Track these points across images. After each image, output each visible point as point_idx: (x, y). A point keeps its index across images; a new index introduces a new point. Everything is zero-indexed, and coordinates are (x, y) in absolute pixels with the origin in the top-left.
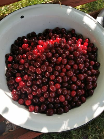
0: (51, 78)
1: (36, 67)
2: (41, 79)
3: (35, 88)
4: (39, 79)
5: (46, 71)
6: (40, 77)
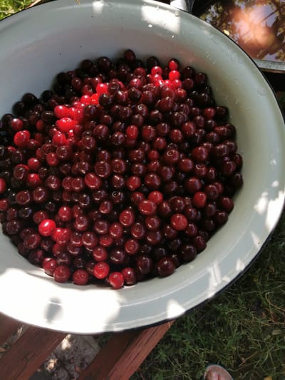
0: (131, 186)
1: (82, 176)
3: (101, 228)
4: (102, 201)
6: (103, 193)
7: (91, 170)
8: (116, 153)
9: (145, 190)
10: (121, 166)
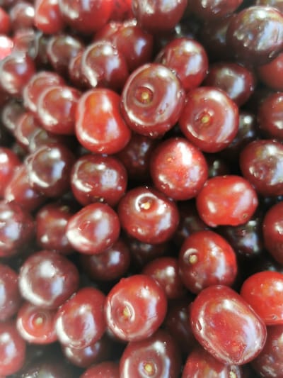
0: (212, 207)
1: (80, 86)
2: (116, 205)
3: (42, 286)
4: (91, 201)
5: (175, 132)
6: (110, 179)
7: (114, 85)
8: (227, 72)
9: (250, 242)
10: (216, 123)
